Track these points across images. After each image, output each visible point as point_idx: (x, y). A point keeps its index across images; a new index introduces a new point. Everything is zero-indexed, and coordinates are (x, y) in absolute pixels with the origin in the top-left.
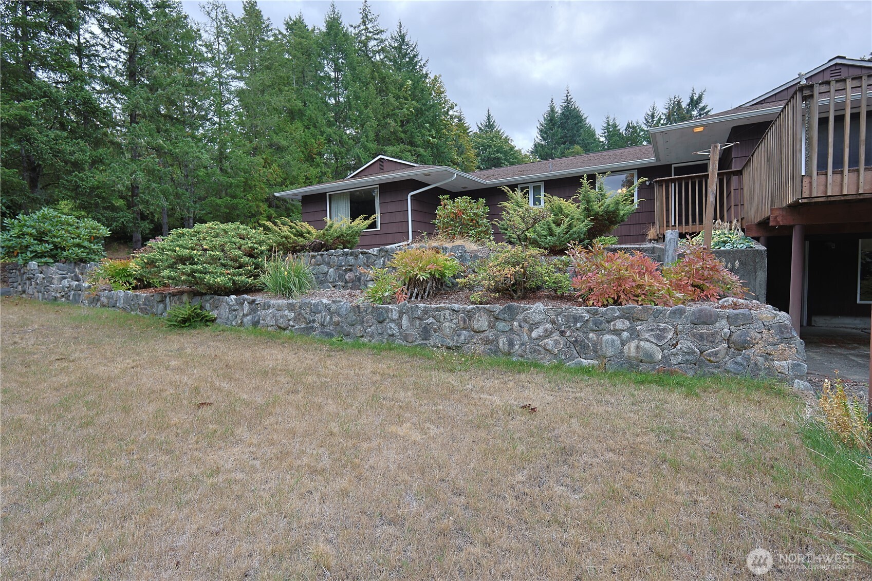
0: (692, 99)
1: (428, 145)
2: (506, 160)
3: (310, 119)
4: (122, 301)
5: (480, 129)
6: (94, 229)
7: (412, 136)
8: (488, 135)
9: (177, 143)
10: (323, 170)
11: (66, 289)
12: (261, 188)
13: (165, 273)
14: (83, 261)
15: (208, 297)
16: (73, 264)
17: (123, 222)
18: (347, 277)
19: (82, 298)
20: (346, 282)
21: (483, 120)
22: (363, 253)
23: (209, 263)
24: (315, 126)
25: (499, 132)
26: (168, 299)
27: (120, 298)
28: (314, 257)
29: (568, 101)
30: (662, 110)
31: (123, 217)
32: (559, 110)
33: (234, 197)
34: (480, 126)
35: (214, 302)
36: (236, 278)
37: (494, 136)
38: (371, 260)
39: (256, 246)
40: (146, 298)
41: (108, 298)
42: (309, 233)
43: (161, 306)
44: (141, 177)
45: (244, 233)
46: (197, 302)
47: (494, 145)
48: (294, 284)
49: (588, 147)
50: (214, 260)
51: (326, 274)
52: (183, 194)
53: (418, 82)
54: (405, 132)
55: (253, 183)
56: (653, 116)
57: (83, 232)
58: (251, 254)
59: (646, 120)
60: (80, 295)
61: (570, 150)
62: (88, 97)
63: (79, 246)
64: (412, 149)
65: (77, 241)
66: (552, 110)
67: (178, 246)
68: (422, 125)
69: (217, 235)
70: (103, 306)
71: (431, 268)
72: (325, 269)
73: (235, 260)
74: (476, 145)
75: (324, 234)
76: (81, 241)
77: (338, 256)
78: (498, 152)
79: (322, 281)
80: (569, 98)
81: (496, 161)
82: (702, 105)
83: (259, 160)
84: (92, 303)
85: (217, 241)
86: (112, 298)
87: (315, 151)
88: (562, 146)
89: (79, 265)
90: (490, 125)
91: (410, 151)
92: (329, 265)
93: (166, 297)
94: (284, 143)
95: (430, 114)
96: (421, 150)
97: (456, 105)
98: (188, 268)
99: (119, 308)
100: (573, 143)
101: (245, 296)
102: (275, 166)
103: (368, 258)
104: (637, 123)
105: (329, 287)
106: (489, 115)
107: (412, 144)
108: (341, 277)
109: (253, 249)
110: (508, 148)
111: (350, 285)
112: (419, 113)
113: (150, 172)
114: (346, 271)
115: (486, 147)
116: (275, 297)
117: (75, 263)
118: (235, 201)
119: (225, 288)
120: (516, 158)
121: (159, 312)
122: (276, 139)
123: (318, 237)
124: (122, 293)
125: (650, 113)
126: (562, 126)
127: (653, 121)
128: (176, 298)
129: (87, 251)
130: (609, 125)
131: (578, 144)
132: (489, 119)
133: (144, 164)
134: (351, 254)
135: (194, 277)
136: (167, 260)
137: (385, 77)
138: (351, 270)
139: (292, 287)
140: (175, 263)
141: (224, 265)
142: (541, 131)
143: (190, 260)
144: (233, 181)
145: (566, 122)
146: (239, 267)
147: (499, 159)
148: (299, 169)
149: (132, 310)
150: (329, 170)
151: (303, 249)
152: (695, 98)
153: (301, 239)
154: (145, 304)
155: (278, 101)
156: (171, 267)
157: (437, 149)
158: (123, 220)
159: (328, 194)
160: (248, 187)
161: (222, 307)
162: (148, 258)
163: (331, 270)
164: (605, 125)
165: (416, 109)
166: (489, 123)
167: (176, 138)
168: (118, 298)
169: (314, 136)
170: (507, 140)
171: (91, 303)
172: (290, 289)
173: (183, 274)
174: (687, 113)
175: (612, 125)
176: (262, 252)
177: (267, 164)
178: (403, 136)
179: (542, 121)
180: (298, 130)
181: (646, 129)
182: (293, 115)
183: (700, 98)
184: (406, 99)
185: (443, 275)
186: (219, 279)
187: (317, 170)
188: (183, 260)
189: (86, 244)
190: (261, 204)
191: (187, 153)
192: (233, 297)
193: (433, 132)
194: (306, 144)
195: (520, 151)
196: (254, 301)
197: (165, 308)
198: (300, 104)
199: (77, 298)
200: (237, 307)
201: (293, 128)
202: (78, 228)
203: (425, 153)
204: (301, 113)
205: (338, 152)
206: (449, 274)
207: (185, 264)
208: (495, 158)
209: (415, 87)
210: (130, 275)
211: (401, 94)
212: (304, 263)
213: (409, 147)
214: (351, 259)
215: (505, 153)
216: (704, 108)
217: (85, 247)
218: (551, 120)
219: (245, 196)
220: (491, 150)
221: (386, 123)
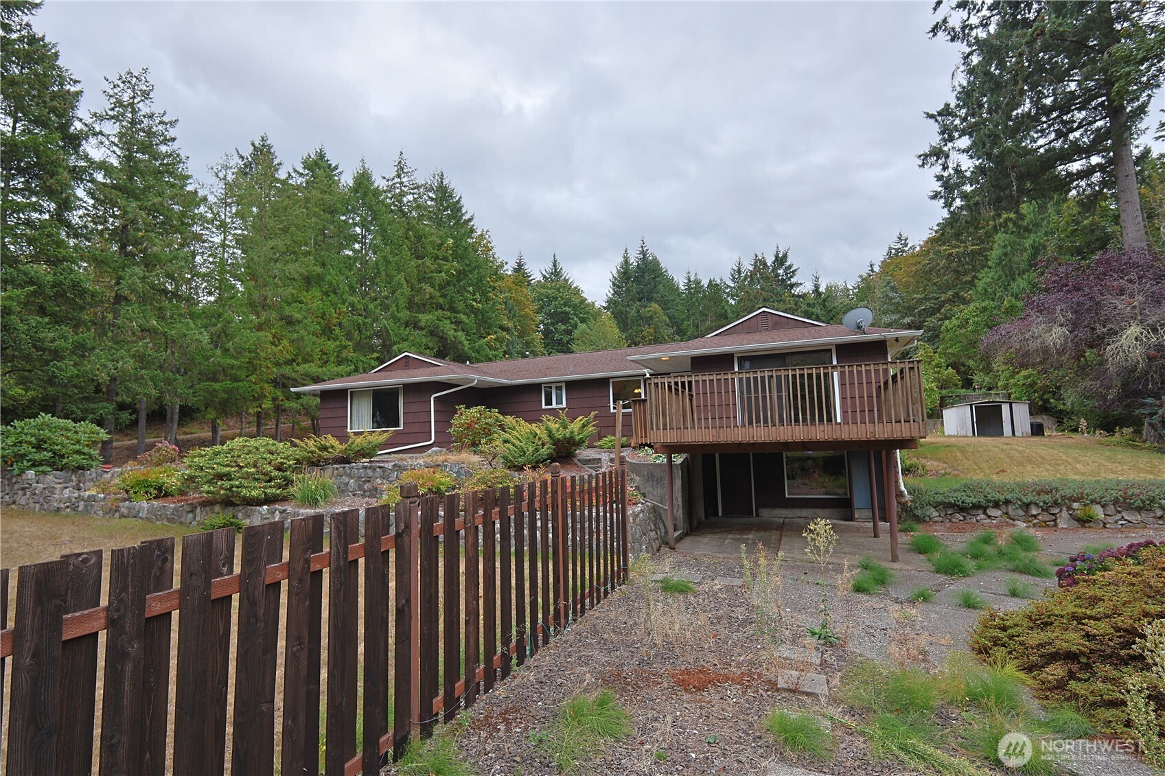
0: (777, 257)
1: (472, 310)
2: (575, 314)
3: (331, 284)
4: (145, 512)
5: (544, 277)
6: (93, 433)
7: (452, 301)
8: (553, 284)
9: (172, 323)
10: (343, 343)
11: (74, 500)
12: (267, 367)
13: (206, 488)
14: (81, 468)
15: (241, 508)
16: (70, 472)
17: (101, 414)
18: (365, 487)
19: (96, 508)
20: (365, 491)
21: (549, 267)
22: (380, 467)
23: (243, 478)
24: (335, 292)
25: (568, 280)
26: (198, 510)
27: (143, 508)
28: (337, 469)
29: (644, 253)
30: (748, 266)
31: (102, 408)
32: (633, 261)
33: (235, 379)
34: (544, 273)
35: (246, 512)
36: (268, 491)
37: (561, 287)
38: (386, 473)
39: (285, 461)
40: (174, 509)
41: (129, 508)
42: (332, 447)
43: (191, 515)
44: (130, 364)
45: (273, 448)
46: (230, 511)
47: (561, 297)
48: (320, 495)
49: (668, 305)
50: (247, 476)
51: (347, 484)
52: (175, 380)
53: (461, 239)
54: (444, 296)
55: (258, 362)
56: (739, 272)
57: (83, 437)
58: (279, 468)
59: (732, 275)
60: (93, 506)
61: (647, 309)
62: (77, 280)
63: (78, 452)
64: (453, 315)
65: (77, 447)
66: (626, 262)
67: (216, 463)
68: (465, 289)
69: (250, 452)
70: (123, 516)
71: (430, 484)
72: (346, 479)
73: (266, 474)
74: (538, 296)
75: (346, 449)
76: (81, 447)
77: (358, 469)
78: (565, 305)
79: (343, 490)
80: (645, 249)
81: (563, 315)
82: (788, 264)
83: (266, 335)
84: (107, 513)
85: (251, 459)
86: (134, 509)
87: (335, 321)
88: (638, 303)
89: (76, 472)
90: (556, 273)
91: (449, 318)
92: (350, 476)
93: (196, 507)
94: (298, 316)
95: (473, 276)
96: (463, 317)
97: (507, 263)
98: (227, 484)
99: (142, 519)
100: (650, 300)
101: (277, 506)
102: (285, 342)
103: (384, 472)
104: (721, 280)
105: (349, 496)
106: (555, 261)
107: (453, 309)
108: (360, 488)
109: (282, 464)
110: (577, 301)
111: (368, 494)
112: (462, 274)
113: (141, 359)
114: (365, 482)
115: (551, 299)
116: (302, 506)
117: (73, 470)
118: (236, 384)
119: (258, 499)
120: (588, 313)
121: (188, 521)
122: (288, 311)
123: (341, 452)
124: (145, 504)
125: (736, 269)
126: (637, 280)
127: (740, 277)
128: (208, 508)
129: (87, 457)
130: (690, 281)
131: (656, 301)
132: (555, 265)
133: (135, 349)
134: (370, 468)
135: (232, 492)
136: (206, 476)
137: (422, 236)
138: (369, 481)
139: (319, 498)
140: (213, 479)
141: (255, 479)
142: (614, 284)
143: (228, 477)
144: (235, 363)
145: (642, 276)
146: (269, 481)
147: (567, 313)
148: (314, 343)
149: (157, 520)
150: (350, 343)
151: (327, 462)
152: (780, 256)
153: (325, 453)
154: (173, 514)
155: (295, 268)
156: (209, 482)
157: (483, 315)
158: (102, 412)
159: (349, 391)
160: (252, 367)
161: (255, 516)
162: (187, 475)
163: (352, 480)
164: (686, 281)
165: (459, 272)
166: (556, 270)
167: (171, 317)
168: (141, 508)
169: (334, 305)
170: (577, 291)
171: (105, 514)
172: (317, 500)
173: (221, 488)
174: (773, 271)
175: (694, 281)
176: (290, 466)
177: (277, 339)
178: (441, 300)
179: (615, 272)
180: (315, 299)
181: (732, 285)
182: (309, 281)
183: (785, 256)
184: (445, 259)
185: (439, 489)
186: (253, 493)
187: (335, 344)
188: (220, 477)
189: (86, 450)
190: (266, 385)
191: (185, 335)
192: (265, 507)
193: (478, 296)
194: (324, 314)
195: (593, 303)
196: (285, 511)
197: (195, 518)
198: (319, 270)
199: (89, 508)
200: (269, 516)
201: (310, 297)
202: (76, 432)
203: (467, 321)
204: (319, 278)
205: (362, 323)
206: (443, 488)
207: (223, 480)
208: (562, 313)
209: (456, 245)
210: (151, 486)
211: (440, 254)
212: (328, 477)
213: (449, 314)
214: (370, 472)
215: (575, 307)
216: (790, 267)
217: (84, 454)
218: (625, 273)
219: (247, 377)
220: (557, 303)
221: (421, 288)
